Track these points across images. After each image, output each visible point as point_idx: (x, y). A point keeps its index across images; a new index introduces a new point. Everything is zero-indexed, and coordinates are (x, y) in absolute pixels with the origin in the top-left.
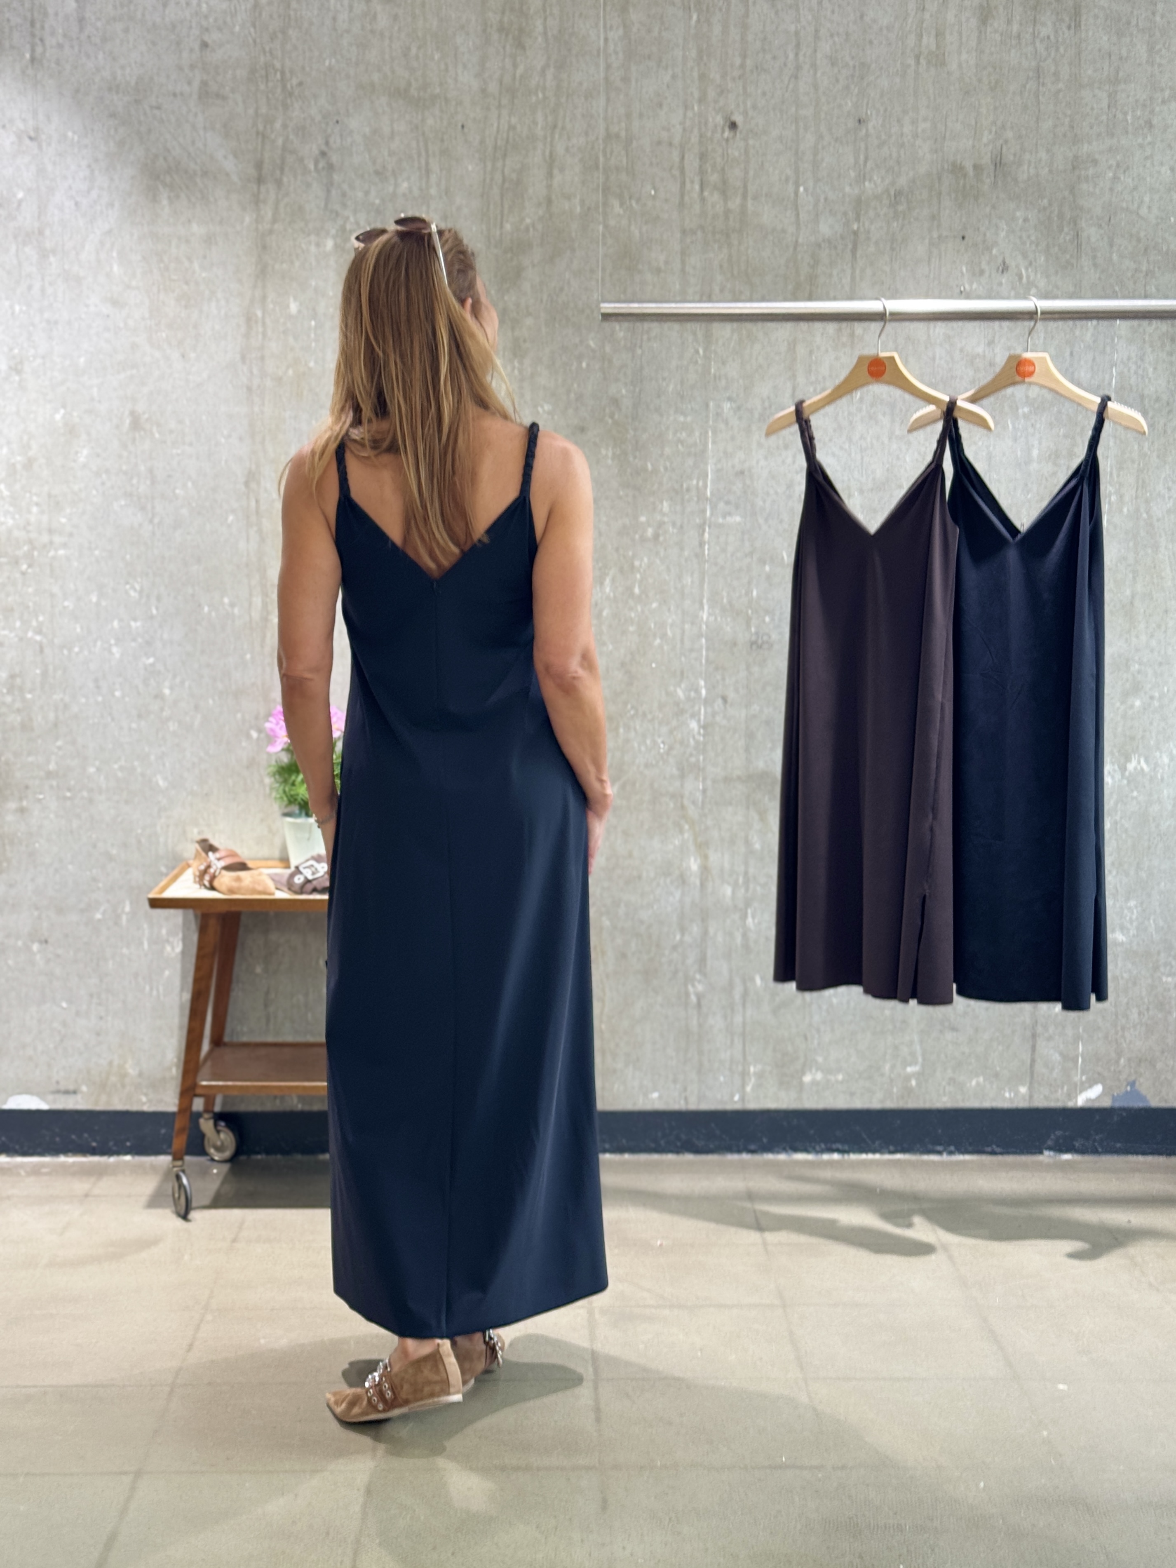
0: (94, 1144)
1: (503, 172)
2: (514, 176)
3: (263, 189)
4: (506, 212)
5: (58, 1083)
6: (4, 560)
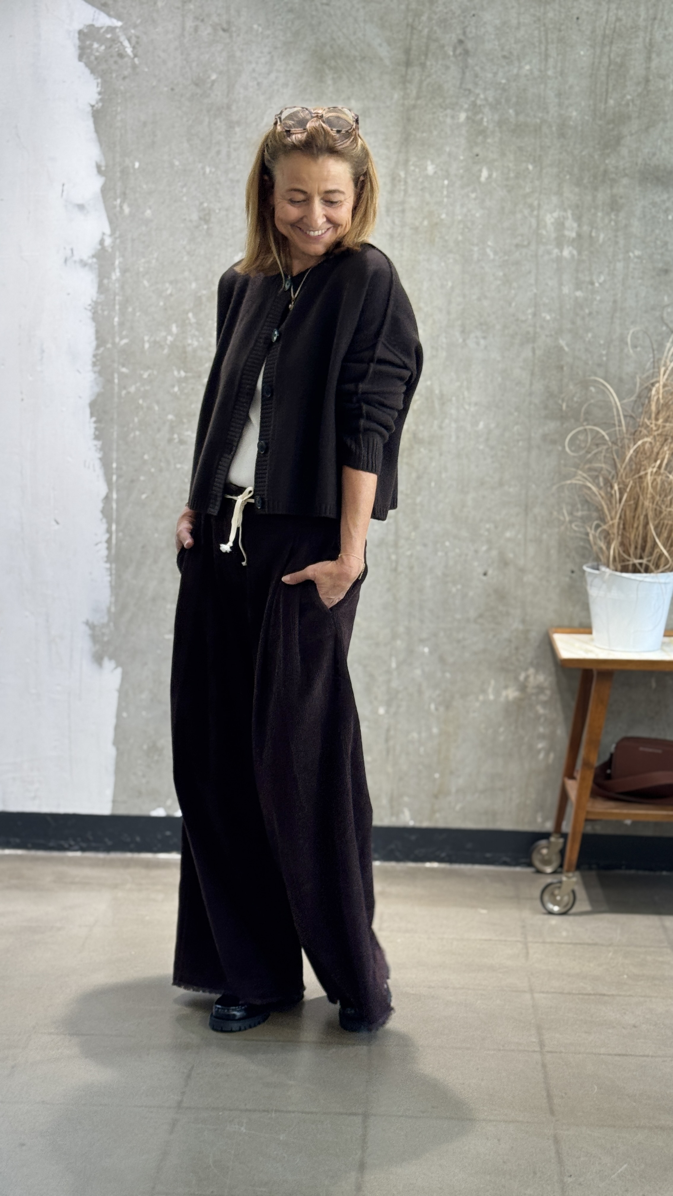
1: (609, 56)
2: (618, 60)
3: (410, 72)
4: (610, 89)
6: (190, 375)
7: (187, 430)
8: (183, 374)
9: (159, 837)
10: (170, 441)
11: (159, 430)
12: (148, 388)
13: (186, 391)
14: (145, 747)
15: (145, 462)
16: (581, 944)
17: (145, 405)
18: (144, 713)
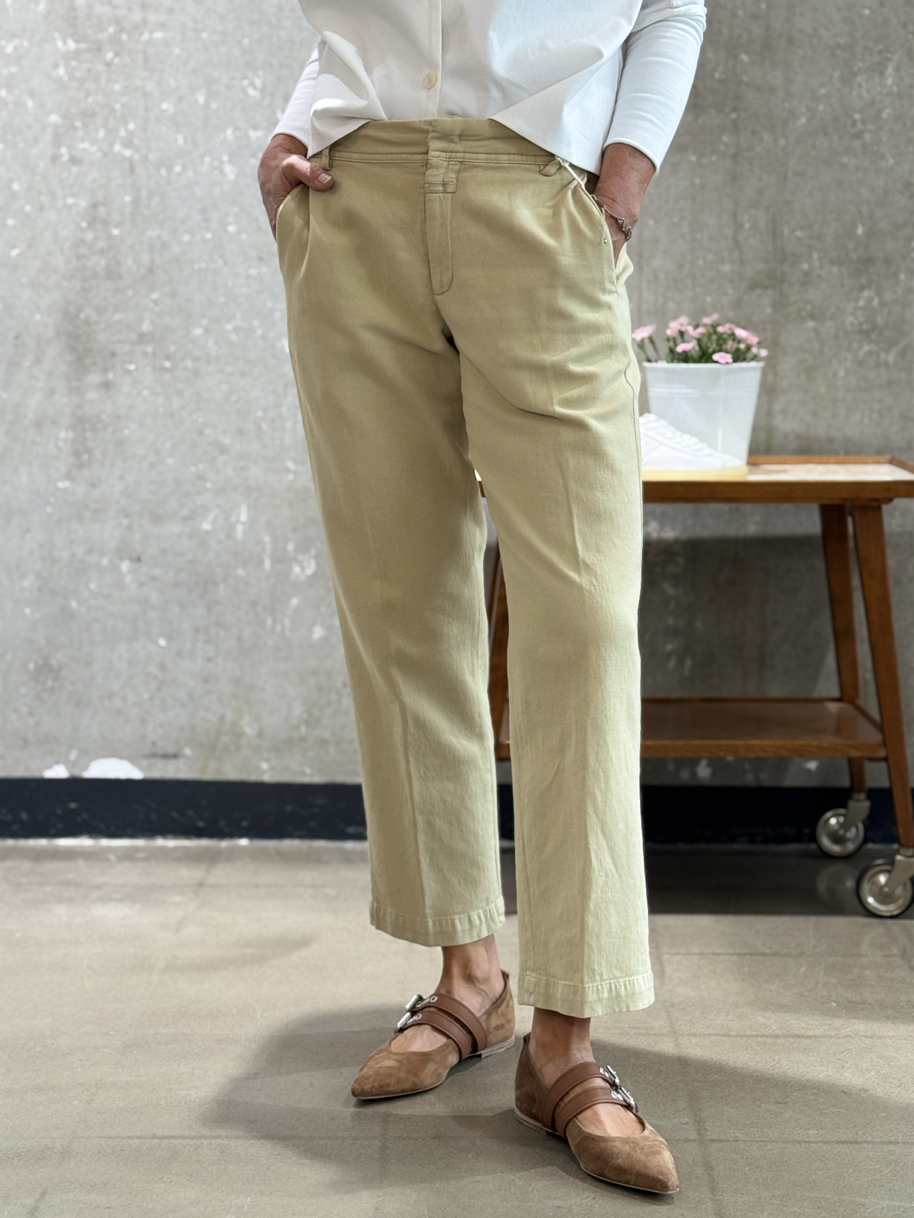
0: (201, 824)
5: (154, 744)
6: (83, 46)
7: (82, 140)
8: (72, 45)
9: (59, 811)
10: (55, 158)
11: (36, 141)
12: (13, 70)
13: (78, 74)
14: (31, 666)
15: (13, 195)
16: (751, 955)
17: (10, 98)
18: (28, 611)
